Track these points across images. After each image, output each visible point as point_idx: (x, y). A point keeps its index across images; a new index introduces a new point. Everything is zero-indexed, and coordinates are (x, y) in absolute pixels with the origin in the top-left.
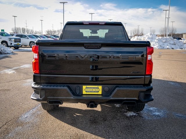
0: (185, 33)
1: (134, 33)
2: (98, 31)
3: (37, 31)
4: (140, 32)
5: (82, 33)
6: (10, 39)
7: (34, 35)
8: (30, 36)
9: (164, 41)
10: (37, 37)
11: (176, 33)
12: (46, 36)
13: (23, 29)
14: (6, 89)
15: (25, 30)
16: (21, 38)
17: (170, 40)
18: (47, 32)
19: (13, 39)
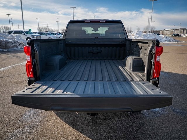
0: (161, 30)
2: (99, 29)
3: (55, 30)
4: (129, 30)
5: (84, 31)
6: (33, 36)
7: (51, 33)
8: (48, 34)
9: (148, 36)
10: (53, 34)
11: (155, 30)
12: (61, 34)
13: (45, 28)
14: (19, 82)
15: (46, 29)
16: (41, 35)
17: (153, 35)
18: (62, 30)
19: (35, 36)
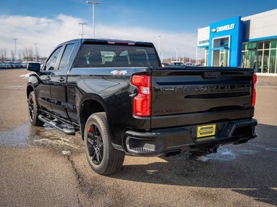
1: (24, 55)
